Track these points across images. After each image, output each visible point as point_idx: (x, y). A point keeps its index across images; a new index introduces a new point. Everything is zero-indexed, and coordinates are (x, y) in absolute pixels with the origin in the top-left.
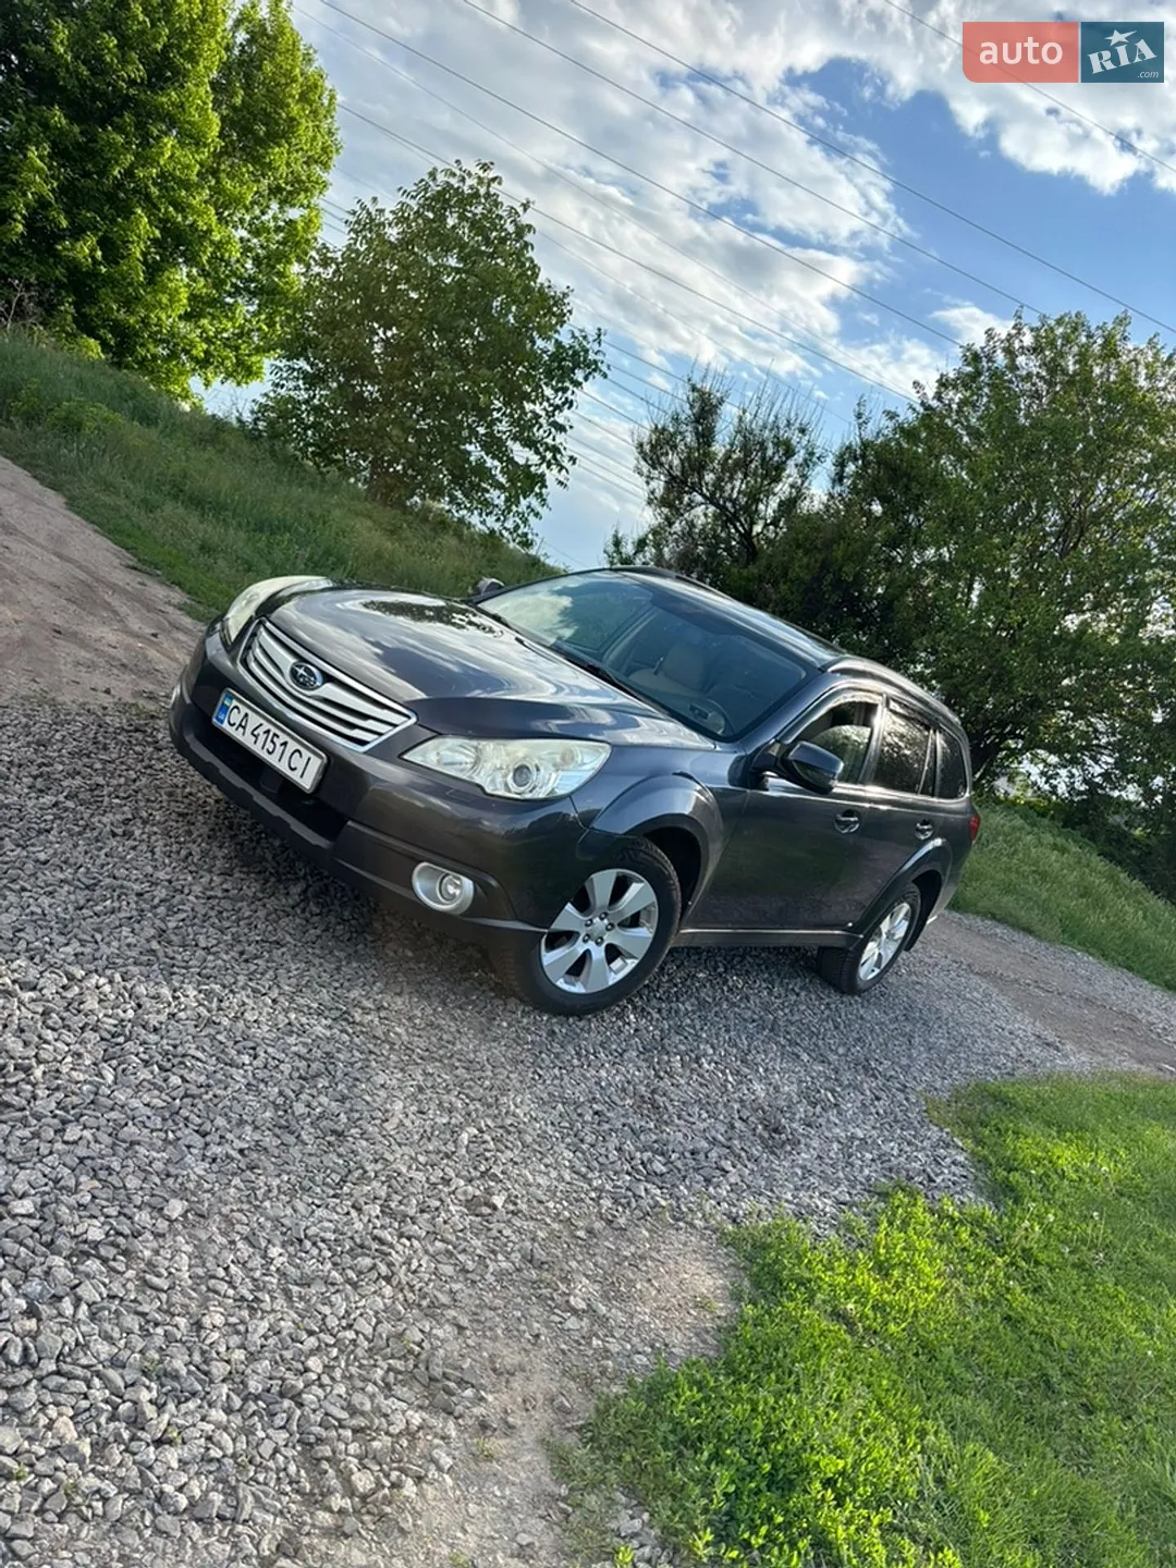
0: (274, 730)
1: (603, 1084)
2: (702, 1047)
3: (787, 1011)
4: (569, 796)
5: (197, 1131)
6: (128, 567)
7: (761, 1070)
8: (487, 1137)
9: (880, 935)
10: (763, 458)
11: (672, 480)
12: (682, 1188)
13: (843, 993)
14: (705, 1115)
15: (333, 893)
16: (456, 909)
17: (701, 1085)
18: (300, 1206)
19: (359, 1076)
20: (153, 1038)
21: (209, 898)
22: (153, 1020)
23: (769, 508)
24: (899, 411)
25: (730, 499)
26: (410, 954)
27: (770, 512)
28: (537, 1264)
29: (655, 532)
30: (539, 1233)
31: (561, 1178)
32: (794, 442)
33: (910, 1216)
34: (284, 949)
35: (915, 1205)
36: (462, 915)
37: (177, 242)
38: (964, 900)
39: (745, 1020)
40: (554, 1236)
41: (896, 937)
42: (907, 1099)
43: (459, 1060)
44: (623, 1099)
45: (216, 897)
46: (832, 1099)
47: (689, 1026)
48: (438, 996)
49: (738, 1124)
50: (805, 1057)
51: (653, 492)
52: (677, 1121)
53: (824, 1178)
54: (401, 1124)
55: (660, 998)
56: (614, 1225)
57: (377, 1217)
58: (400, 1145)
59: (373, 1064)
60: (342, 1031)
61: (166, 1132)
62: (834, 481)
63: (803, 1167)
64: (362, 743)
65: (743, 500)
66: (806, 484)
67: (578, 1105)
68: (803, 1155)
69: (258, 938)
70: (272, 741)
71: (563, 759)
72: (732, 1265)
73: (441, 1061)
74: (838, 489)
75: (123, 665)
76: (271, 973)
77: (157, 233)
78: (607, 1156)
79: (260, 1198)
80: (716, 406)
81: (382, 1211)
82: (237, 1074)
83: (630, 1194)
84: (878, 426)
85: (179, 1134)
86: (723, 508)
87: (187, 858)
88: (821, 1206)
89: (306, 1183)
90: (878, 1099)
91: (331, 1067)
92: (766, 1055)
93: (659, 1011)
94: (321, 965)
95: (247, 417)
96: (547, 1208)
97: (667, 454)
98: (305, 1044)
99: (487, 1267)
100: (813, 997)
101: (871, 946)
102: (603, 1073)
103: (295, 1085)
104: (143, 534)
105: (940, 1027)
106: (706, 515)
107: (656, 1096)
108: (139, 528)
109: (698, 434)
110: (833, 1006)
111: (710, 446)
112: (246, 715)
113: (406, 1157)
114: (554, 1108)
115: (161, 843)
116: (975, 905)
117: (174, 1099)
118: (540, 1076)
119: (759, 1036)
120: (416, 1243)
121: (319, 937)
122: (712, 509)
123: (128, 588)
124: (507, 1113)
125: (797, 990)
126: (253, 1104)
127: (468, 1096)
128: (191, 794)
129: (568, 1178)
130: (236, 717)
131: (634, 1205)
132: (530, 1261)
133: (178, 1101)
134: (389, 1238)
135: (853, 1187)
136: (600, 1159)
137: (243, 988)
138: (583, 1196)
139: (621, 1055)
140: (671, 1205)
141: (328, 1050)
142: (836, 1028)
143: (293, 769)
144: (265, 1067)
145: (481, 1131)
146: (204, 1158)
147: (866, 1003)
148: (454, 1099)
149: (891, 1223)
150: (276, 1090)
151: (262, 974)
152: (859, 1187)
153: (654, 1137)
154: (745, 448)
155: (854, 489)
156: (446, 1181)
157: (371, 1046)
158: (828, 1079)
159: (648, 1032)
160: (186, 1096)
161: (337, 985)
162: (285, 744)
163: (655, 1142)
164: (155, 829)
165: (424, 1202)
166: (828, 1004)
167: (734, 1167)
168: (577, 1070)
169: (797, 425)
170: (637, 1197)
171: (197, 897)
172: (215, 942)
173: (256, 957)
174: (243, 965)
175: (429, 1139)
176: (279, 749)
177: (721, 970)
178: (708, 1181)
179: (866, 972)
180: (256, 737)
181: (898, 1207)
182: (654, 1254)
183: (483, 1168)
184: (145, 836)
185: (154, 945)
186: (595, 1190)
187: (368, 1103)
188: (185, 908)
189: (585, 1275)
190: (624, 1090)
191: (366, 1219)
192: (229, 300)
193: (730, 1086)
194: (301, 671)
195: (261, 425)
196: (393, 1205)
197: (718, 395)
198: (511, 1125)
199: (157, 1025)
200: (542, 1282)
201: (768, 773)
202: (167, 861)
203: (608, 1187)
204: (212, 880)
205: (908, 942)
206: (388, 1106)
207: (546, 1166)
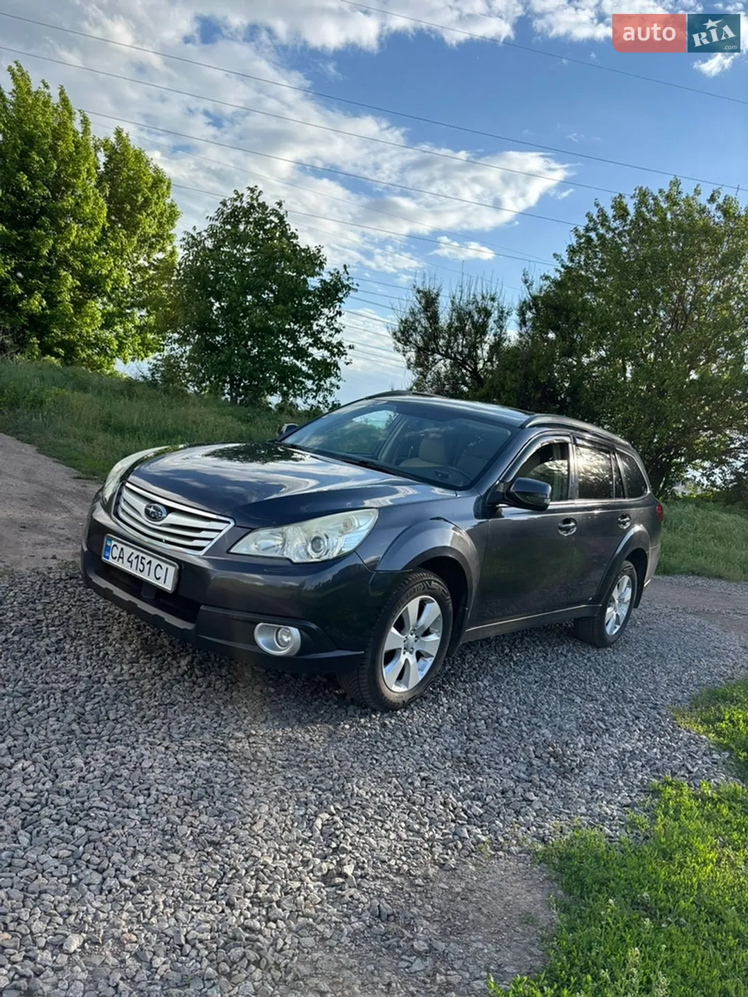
0: (141, 555)
1: (427, 755)
2: (499, 710)
3: (559, 669)
4: (354, 551)
5: (96, 870)
6: (75, 478)
7: (546, 717)
8: (337, 818)
9: (614, 601)
10: (473, 323)
11: (419, 350)
12: (497, 822)
13: (598, 647)
14: (509, 761)
15: (213, 658)
16: (290, 652)
17: (503, 739)
18: (181, 914)
19: (232, 792)
20: (63, 800)
21: (119, 682)
22: (67, 784)
23: (484, 351)
24: (550, 274)
25: (458, 352)
26: (272, 690)
27: (485, 354)
28: (384, 917)
29: (416, 384)
30: (385, 890)
31: (399, 838)
32: (489, 308)
33: (680, 804)
34: (175, 708)
35: (681, 795)
36: (297, 655)
37: (91, 285)
38: (671, 566)
39: (530, 683)
40: (396, 889)
41: (626, 600)
42: (659, 714)
43: (312, 762)
44: (445, 763)
45: (124, 680)
46: (603, 727)
47: (488, 696)
48: (294, 717)
49: (535, 762)
50: (578, 700)
51: (409, 360)
52: (487, 770)
53: (607, 788)
54: (267, 824)
55: (464, 681)
56: (446, 867)
57: (248, 909)
58: (266, 841)
59: (245, 780)
60: (219, 760)
61: (71, 876)
62: (520, 325)
63: (591, 784)
64: (201, 548)
65: (466, 351)
66: (504, 331)
67: (408, 776)
68: (588, 774)
69: (156, 703)
70: (142, 563)
71: (346, 526)
72: (547, 878)
73: (298, 766)
74: (524, 329)
75: (68, 539)
76: (165, 727)
77: (78, 283)
78: (435, 811)
79: (149, 916)
80: (435, 299)
81: (251, 903)
82: (132, 813)
83: (456, 837)
84: (540, 285)
85: (81, 876)
86: (455, 359)
87: (104, 657)
88: (609, 812)
89: (188, 893)
90: (637, 718)
91: (209, 790)
92: (549, 705)
93: (465, 691)
94: (204, 713)
95: (148, 374)
96: (389, 866)
97: (412, 335)
98: (189, 777)
99: (342, 931)
100: (577, 655)
101: (609, 610)
102: (426, 747)
103: (180, 812)
104: (86, 457)
105: (672, 656)
106: (445, 366)
107: (469, 755)
108: (84, 454)
109: (428, 319)
110: (593, 658)
111: (437, 323)
112: (122, 549)
113: (272, 850)
114: (390, 783)
115: (84, 651)
116: (679, 568)
117: (78, 847)
118: (377, 760)
119: (542, 692)
120: (281, 924)
121: (203, 693)
122: (448, 361)
123: (74, 491)
124: (352, 795)
125: (565, 653)
126: (145, 835)
127: (320, 789)
128: (109, 612)
129: (405, 836)
130: (116, 552)
131: (460, 846)
132: (379, 916)
133: (81, 848)
134: (258, 925)
135: (632, 791)
136: (430, 815)
137: (142, 744)
138: (418, 848)
139: (439, 730)
140: (490, 839)
141: (207, 777)
142: (598, 673)
143: (158, 579)
144: (157, 802)
145: (332, 814)
146: (101, 891)
147: (616, 651)
148: (309, 794)
149: (666, 814)
150: (165, 819)
151: (159, 729)
152: (636, 790)
153: (471, 787)
154: (460, 319)
155: (534, 327)
156: (305, 863)
157: (242, 767)
158: (597, 712)
159: (458, 708)
160: (89, 841)
161: (216, 725)
162: (150, 562)
163: (473, 791)
164: (81, 642)
165: (287, 885)
166: (589, 658)
167: (536, 796)
168: (405, 749)
169: (488, 297)
170: (462, 839)
171: (110, 684)
172: (122, 713)
173: (155, 718)
174: (144, 726)
175: (290, 831)
176: (147, 567)
177: (507, 651)
178: (518, 813)
179: (611, 629)
180: (131, 562)
181: (669, 799)
182: (481, 885)
183: (334, 845)
184: (72, 649)
185: (75, 726)
186: (428, 840)
187: (239, 812)
188: (100, 693)
189: (425, 917)
190: (444, 756)
191: (237, 913)
192: (128, 311)
193: (524, 734)
194: (152, 510)
195: (157, 376)
196: (260, 895)
197: (435, 291)
198: (356, 804)
199: (69, 789)
200: (389, 933)
201: (500, 505)
202: (88, 663)
203: (437, 836)
204: (122, 669)
205: (635, 602)
206: (256, 811)
207: (387, 831)
